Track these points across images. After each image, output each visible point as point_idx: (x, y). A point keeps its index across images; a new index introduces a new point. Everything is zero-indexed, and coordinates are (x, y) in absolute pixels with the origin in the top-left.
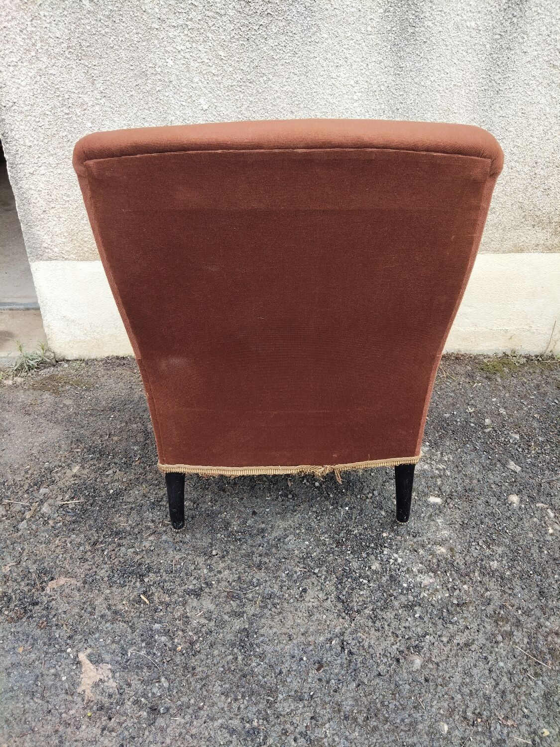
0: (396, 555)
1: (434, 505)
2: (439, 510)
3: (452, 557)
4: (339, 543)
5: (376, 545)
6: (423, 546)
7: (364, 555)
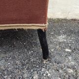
0: (47, 72)
1: (68, 52)
2: (70, 54)
3: (76, 75)
4: (23, 65)
5: (39, 66)
6: (62, 68)
7: (32, 71)
